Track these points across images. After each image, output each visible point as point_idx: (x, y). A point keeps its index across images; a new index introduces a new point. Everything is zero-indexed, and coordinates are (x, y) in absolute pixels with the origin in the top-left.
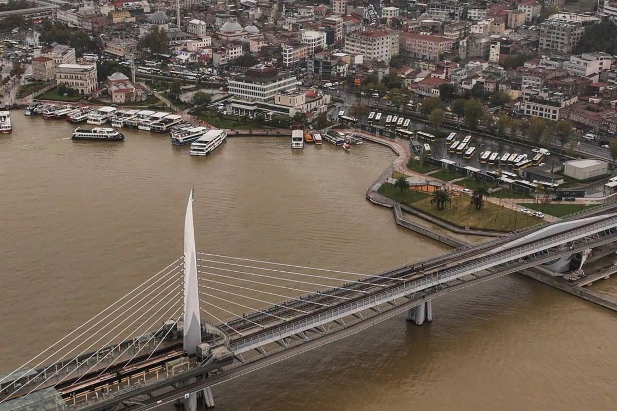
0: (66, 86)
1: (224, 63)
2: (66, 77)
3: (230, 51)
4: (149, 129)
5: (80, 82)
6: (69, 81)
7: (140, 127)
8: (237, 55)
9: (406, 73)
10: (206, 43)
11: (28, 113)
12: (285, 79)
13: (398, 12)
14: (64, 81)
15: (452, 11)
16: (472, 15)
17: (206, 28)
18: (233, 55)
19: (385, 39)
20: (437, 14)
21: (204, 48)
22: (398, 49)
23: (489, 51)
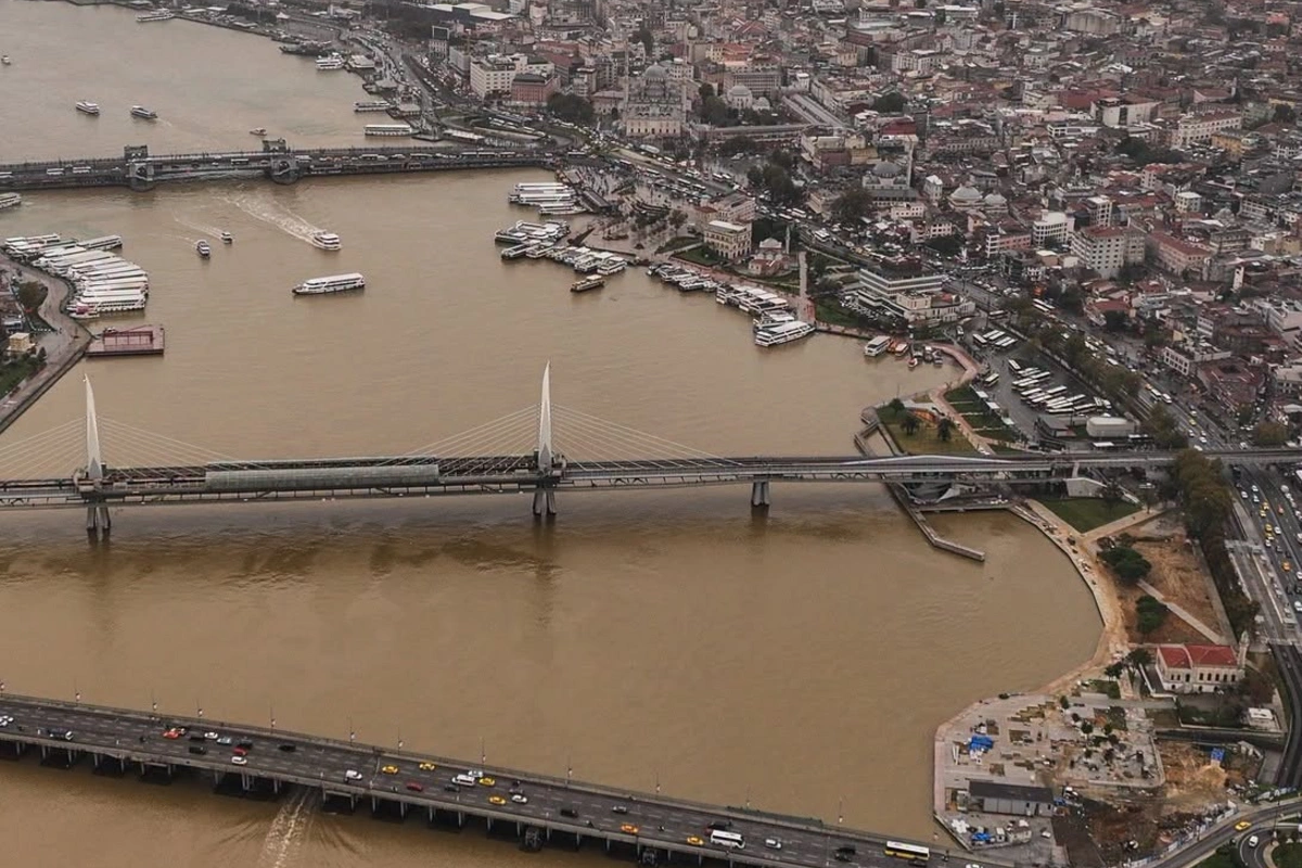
0: (711, 247)
1: (922, 241)
2: (713, 237)
3: (933, 228)
4: (747, 309)
5: (725, 244)
6: (716, 241)
7: (741, 307)
8: (942, 233)
9: (1101, 290)
10: (915, 211)
11: (650, 273)
12: (926, 276)
13: (1198, 202)
14: (711, 240)
15: (1271, 210)
16: (1290, 220)
17: (943, 189)
18: (937, 233)
19: (1113, 241)
20: (1254, 210)
21: (906, 219)
22: (1143, 254)
23: (1233, 276)
